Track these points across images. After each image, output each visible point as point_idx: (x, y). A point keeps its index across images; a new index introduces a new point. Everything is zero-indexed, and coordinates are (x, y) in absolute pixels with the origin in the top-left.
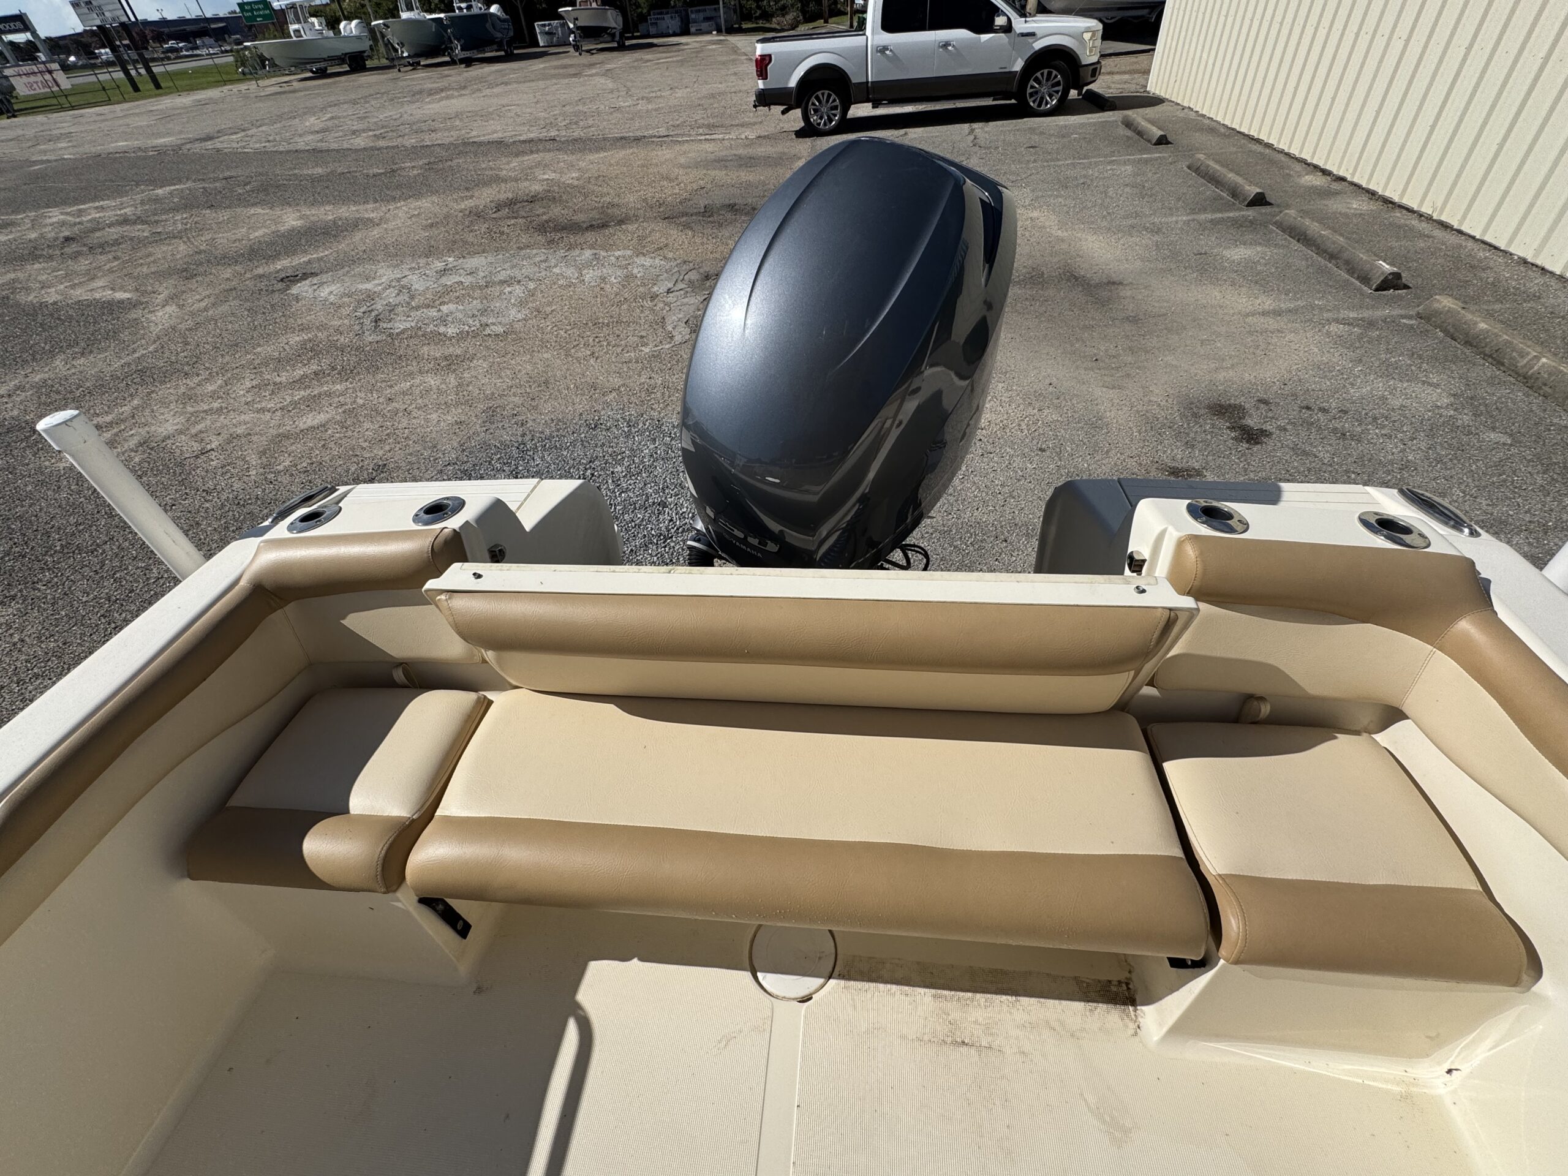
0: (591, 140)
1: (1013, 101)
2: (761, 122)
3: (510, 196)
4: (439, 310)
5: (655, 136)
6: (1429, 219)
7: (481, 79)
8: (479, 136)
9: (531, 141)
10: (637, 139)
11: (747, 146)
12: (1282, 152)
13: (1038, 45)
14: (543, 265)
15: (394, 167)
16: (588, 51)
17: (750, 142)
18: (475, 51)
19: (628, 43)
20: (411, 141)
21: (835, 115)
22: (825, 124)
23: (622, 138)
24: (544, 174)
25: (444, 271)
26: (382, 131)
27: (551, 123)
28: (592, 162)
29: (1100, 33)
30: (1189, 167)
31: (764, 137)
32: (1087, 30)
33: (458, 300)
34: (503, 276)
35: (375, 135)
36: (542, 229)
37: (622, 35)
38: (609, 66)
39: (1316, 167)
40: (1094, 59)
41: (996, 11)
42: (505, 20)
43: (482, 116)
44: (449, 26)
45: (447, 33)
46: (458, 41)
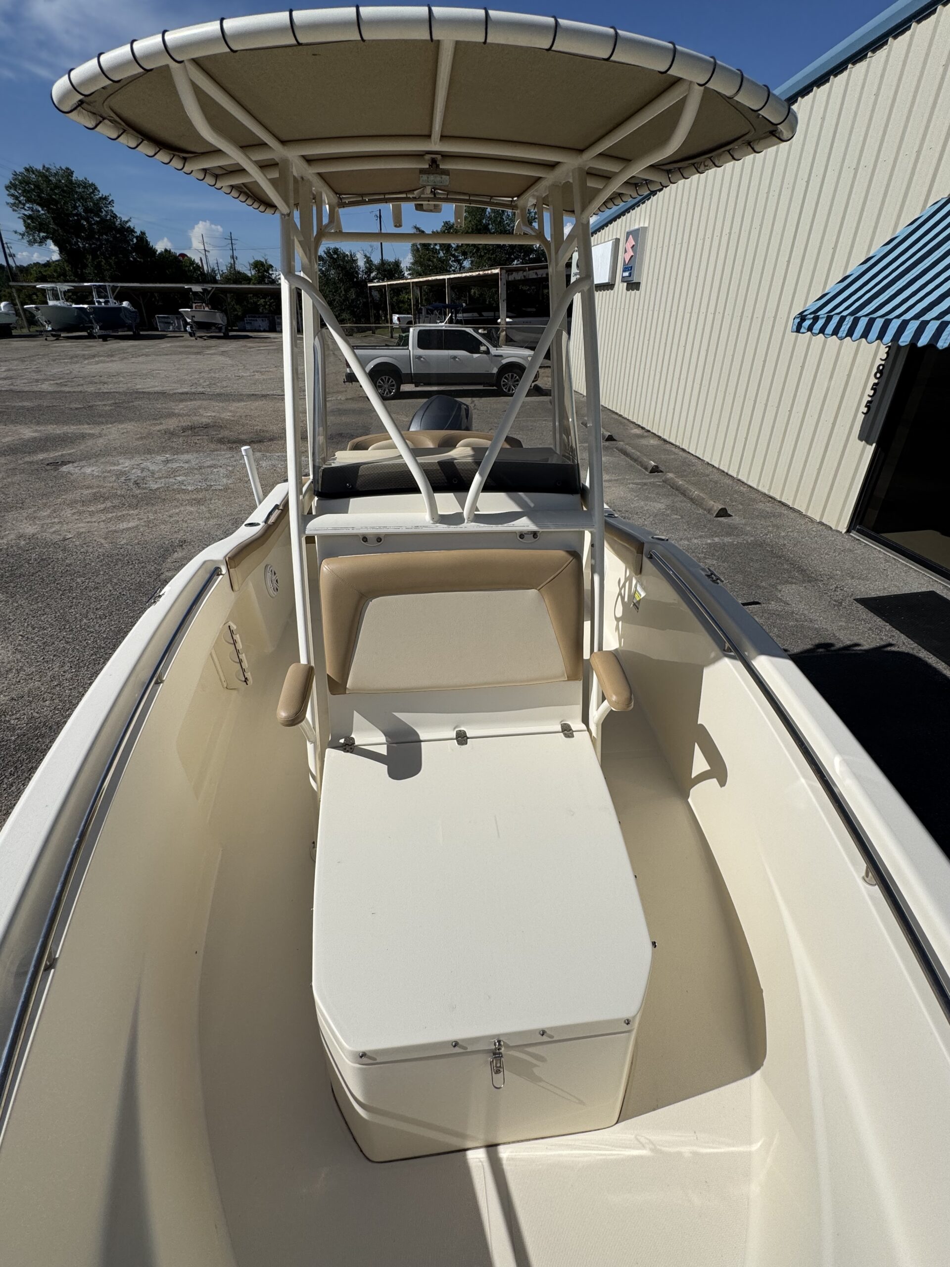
0: (232, 395)
1: (495, 388)
3: (189, 424)
8: (144, 388)
9: (187, 393)
10: (263, 396)
11: (341, 404)
12: (626, 419)
13: (504, 361)
15: (89, 404)
16: (201, 337)
17: (342, 401)
18: (111, 331)
19: (231, 334)
20: (91, 389)
21: (393, 389)
22: (387, 393)
23: (253, 395)
24: (207, 413)
26: (61, 381)
27: (196, 383)
28: (239, 408)
31: (351, 398)
32: (529, 356)
33: (184, 475)
34: (208, 463)
35: (57, 384)
36: (220, 442)
37: (227, 329)
38: (223, 349)
39: (639, 425)
41: (481, 343)
42: (133, 312)
43: (140, 376)
44: (91, 313)
45: (89, 318)
46: (97, 323)
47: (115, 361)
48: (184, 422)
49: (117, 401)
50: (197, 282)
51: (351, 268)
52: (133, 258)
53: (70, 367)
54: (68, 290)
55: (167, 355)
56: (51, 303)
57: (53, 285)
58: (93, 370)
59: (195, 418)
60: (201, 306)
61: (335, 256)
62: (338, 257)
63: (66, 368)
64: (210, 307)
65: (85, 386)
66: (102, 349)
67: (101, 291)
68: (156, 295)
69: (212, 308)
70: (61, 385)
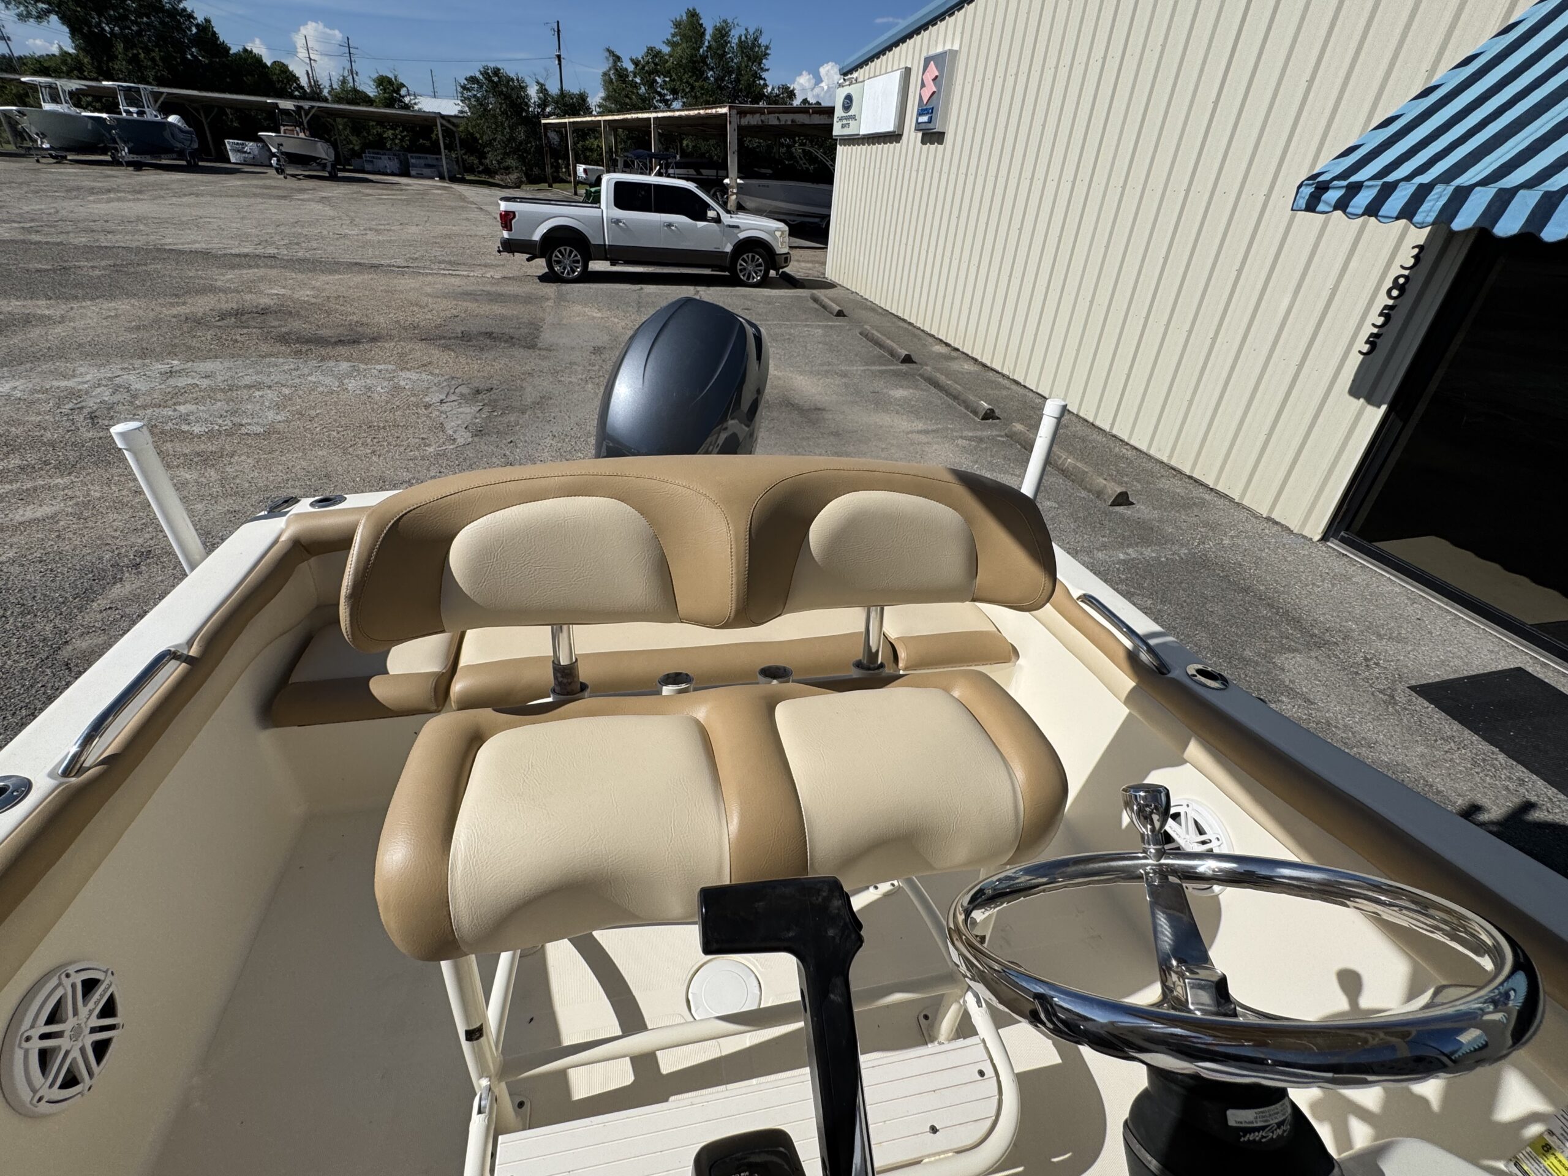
0: (321, 262)
1: (727, 273)
2: (503, 265)
3: (235, 306)
4: (175, 410)
5: (394, 266)
6: (1008, 378)
7: (161, 186)
8: (175, 244)
9: (246, 255)
10: (373, 266)
11: (493, 284)
12: (919, 329)
13: (742, 235)
14: (294, 373)
15: (65, 264)
16: (294, 176)
17: (498, 282)
18: (148, 157)
19: (340, 174)
20: (83, 240)
21: (577, 267)
22: (568, 273)
23: (356, 264)
24: (271, 288)
25: (171, 373)
26: (32, 224)
27: (266, 241)
28: (328, 283)
29: (787, 233)
30: (861, 334)
31: (510, 278)
32: (778, 229)
33: (196, 401)
34: (247, 380)
35: (23, 228)
36: (283, 339)
37: (333, 166)
38: (324, 194)
39: (941, 340)
40: (785, 250)
41: (707, 206)
42: (186, 132)
43: (175, 224)
44: (112, 127)
45: (110, 133)
46: (125, 142)
47: (142, 200)
48: (227, 302)
49: (119, 262)
50: (291, 97)
51: (518, 97)
52: (192, 55)
53: (59, 204)
54: (77, 89)
55: (231, 196)
56: (47, 107)
57: (49, 80)
58: (96, 211)
59: (248, 297)
60: (293, 130)
61: (496, 79)
62: (499, 81)
63: (52, 205)
64: (308, 133)
65: (72, 235)
66: (128, 181)
67: (133, 98)
68: (228, 111)
69: (312, 135)
70: (29, 230)
